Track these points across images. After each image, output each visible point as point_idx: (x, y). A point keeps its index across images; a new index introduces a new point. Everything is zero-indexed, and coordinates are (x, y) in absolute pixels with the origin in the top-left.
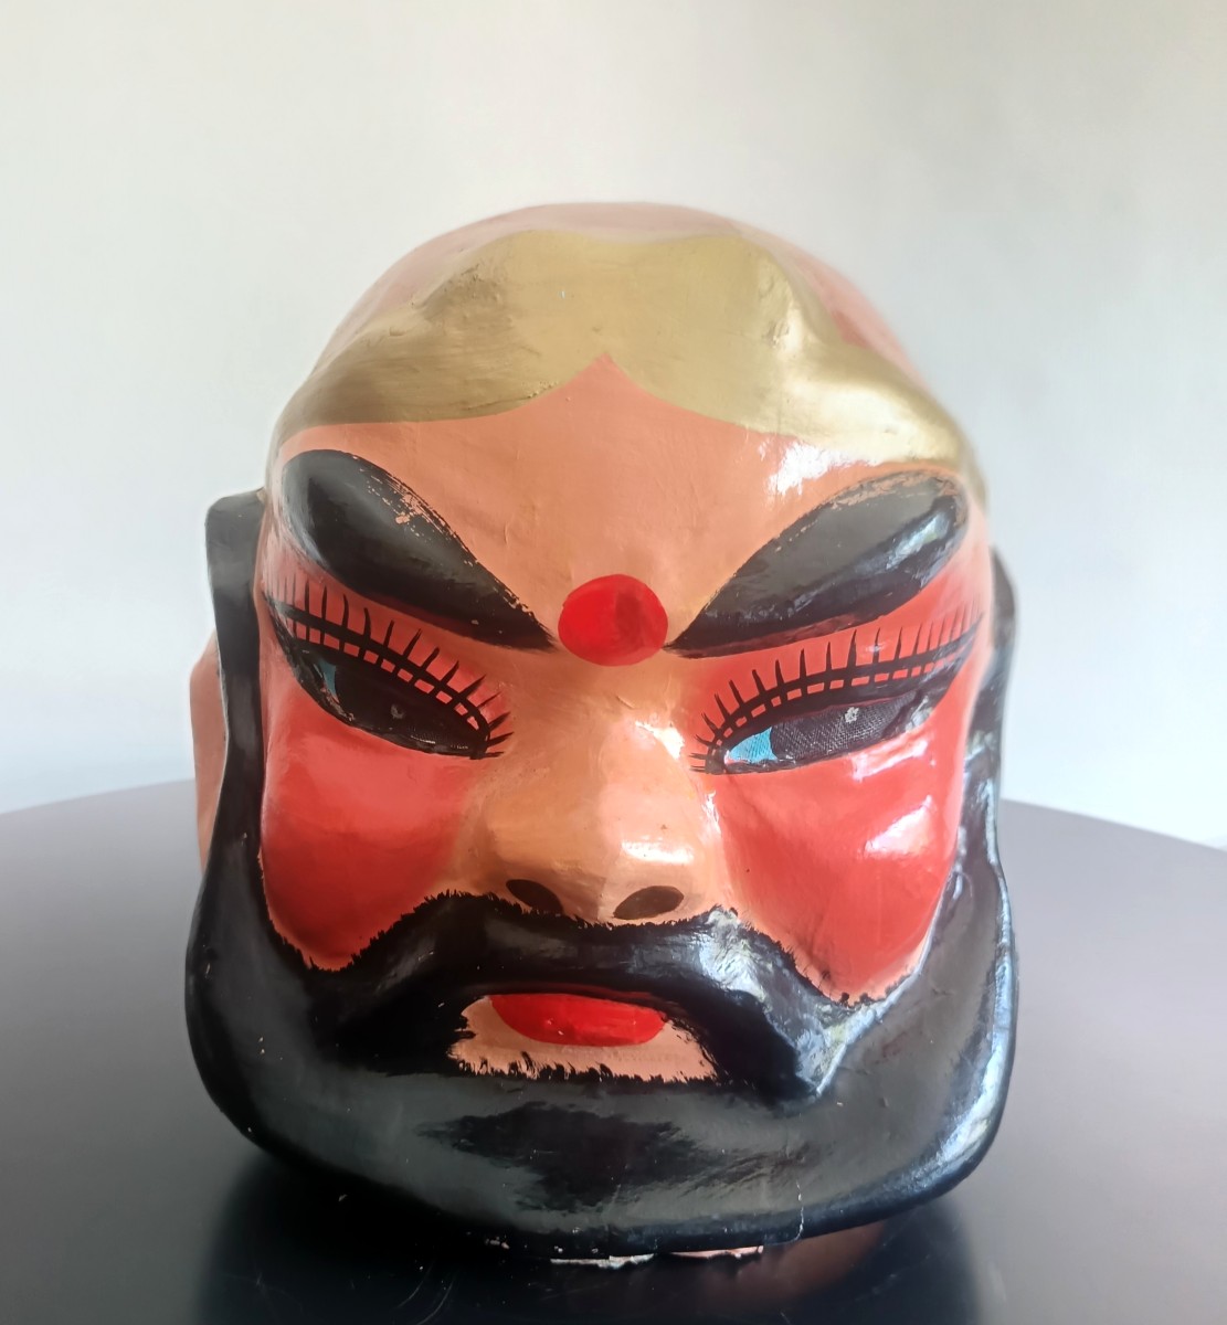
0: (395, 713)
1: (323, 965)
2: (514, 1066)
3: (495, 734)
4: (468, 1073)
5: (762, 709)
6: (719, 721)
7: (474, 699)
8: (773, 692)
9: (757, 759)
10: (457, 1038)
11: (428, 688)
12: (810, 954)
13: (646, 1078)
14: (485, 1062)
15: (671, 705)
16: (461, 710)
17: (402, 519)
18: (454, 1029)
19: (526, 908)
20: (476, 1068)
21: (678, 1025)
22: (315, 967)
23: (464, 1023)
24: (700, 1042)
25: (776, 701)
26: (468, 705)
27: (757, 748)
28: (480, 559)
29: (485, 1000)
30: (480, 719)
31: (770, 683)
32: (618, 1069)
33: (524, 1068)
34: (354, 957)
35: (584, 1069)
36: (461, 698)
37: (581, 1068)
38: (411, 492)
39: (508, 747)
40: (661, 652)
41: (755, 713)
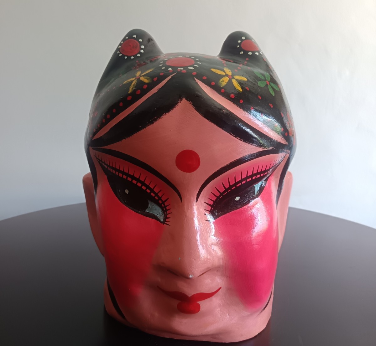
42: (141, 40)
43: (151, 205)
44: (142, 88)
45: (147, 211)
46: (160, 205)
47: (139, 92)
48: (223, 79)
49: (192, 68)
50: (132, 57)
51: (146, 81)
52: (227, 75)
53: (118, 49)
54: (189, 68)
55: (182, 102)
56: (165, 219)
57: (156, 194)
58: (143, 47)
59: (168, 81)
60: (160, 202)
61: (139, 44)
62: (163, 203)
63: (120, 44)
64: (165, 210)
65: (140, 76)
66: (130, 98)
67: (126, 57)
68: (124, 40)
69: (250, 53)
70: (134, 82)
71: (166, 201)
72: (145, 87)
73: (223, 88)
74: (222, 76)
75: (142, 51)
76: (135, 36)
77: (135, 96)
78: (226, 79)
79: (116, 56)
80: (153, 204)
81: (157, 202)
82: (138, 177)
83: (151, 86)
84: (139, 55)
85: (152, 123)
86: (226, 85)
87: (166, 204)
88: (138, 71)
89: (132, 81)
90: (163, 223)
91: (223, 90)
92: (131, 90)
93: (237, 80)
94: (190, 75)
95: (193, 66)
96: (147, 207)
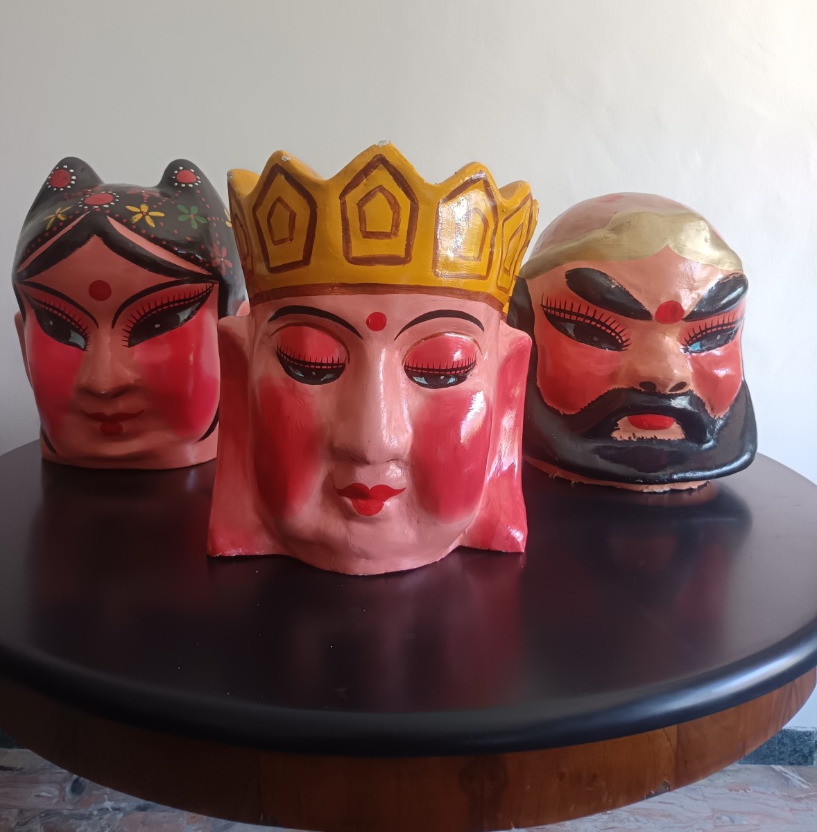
0: (595, 339)
1: (568, 413)
2: (630, 438)
3: (625, 344)
4: (616, 440)
5: (700, 335)
6: (688, 339)
7: (621, 334)
8: (704, 331)
9: (696, 349)
10: (614, 430)
11: (609, 331)
12: (710, 403)
13: (666, 439)
14: (621, 437)
15: (677, 334)
16: (617, 337)
17: (613, 286)
18: (614, 427)
19: (643, 390)
20: (619, 439)
21: (678, 423)
22: (564, 414)
23: (617, 425)
24: (682, 428)
25: (704, 333)
26: (619, 336)
27: (696, 346)
28: (635, 297)
29: (626, 418)
30: (622, 340)
31: (703, 329)
32: (658, 438)
33: (632, 438)
34: (581, 409)
35: (649, 438)
36: (618, 334)
37: (649, 437)
38: (614, 279)
39: (630, 348)
40: (681, 321)
41: (698, 337)
42: (72, 171)
43: (73, 334)
44: (58, 225)
45: (70, 340)
46: (81, 334)
47: (55, 229)
48: (136, 216)
49: (107, 206)
50: (62, 189)
51: (62, 219)
52: (141, 212)
53: (48, 180)
54: (105, 206)
55: (93, 238)
56: (85, 347)
57: (77, 323)
58: (74, 178)
59: (83, 219)
60: (81, 330)
61: (69, 175)
62: (84, 331)
63: (51, 175)
64: (86, 338)
65: (59, 213)
66: (47, 234)
67: (55, 189)
68: (54, 170)
69: (184, 185)
70: (52, 220)
71: (86, 329)
72: (61, 224)
73: (135, 224)
74: (136, 213)
75: (73, 182)
76: (66, 167)
77: (52, 233)
78: (139, 216)
79: (45, 187)
80: (75, 333)
81: (77, 331)
82: (58, 307)
83: (66, 223)
84: (69, 187)
85: (66, 257)
86: (137, 222)
87: (86, 332)
88: (59, 207)
89: (50, 219)
90: (84, 350)
91: (134, 227)
92: (48, 227)
93: (151, 217)
94: (103, 212)
95: (108, 204)
96: (69, 336)
